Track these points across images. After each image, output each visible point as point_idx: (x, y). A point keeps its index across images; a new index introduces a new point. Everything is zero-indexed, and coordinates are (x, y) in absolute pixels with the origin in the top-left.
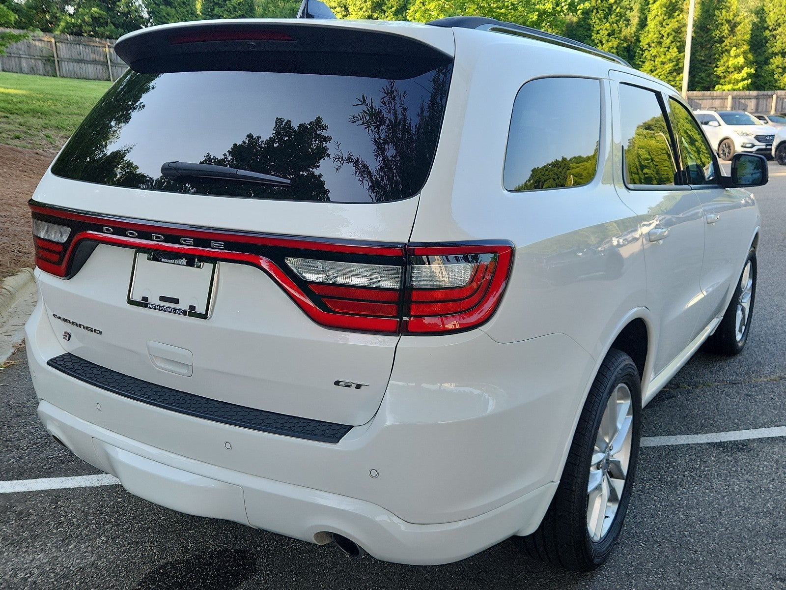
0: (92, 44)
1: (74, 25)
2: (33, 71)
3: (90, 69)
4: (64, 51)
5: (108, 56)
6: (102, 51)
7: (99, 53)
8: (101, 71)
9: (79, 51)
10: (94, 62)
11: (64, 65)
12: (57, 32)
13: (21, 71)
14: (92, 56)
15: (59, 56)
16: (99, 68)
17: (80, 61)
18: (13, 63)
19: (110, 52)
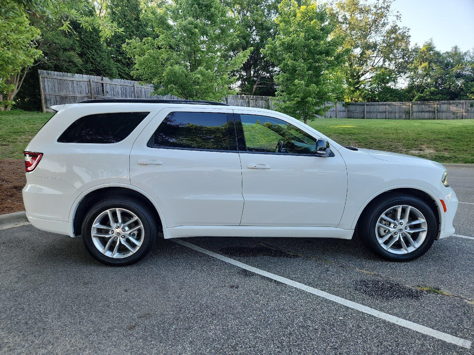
0: (429, 104)
1: (422, 97)
2: (400, 118)
3: (426, 115)
4: (415, 108)
5: (436, 108)
6: (433, 106)
7: (432, 108)
8: (432, 115)
9: (422, 108)
10: (429, 112)
11: (415, 114)
12: (414, 101)
13: (395, 118)
14: (428, 109)
15: (413, 110)
16: (431, 114)
17: (422, 112)
18: (393, 115)
19: (437, 107)
